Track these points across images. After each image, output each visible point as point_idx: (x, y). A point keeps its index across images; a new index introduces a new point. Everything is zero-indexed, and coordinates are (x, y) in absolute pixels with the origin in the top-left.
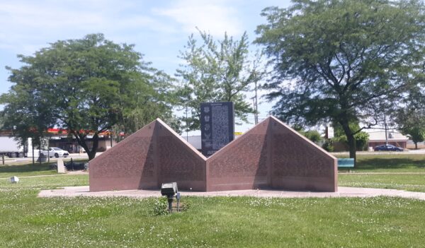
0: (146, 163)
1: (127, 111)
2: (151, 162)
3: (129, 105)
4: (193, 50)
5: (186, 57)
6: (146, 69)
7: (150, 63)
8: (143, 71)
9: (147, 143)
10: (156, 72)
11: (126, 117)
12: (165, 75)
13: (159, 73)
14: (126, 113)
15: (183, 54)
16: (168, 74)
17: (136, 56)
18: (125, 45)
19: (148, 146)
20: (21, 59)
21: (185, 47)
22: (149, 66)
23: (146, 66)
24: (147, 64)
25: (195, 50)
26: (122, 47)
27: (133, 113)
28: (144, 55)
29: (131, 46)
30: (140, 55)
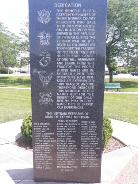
6: (4, 31)
10: (11, 34)
12: (16, 36)
13: (12, 35)
16: (17, 36)
22: (7, 30)
23: (5, 29)
30: (2, 23)
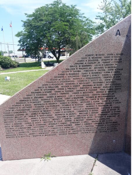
0: (105, 107)
1: (72, 38)
2: (114, 105)
3: (73, 35)
4: (105, 4)
5: (102, 8)
7: (83, 14)
8: (80, 18)
9: (111, 68)
11: (72, 40)
13: (87, 20)
14: (72, 39)
15: (100, 7)
16: (91, 20)
17: (77, 11)
18: (72, 6)
19: (112, 74)
20: (27, 16)
21: (101, 2)
24: (82, 14)
25: (107, 4)
26: (70, 7)
27: (76, 38)
28: (80, 10)
29: (75, 6)
30: (79, 10)
